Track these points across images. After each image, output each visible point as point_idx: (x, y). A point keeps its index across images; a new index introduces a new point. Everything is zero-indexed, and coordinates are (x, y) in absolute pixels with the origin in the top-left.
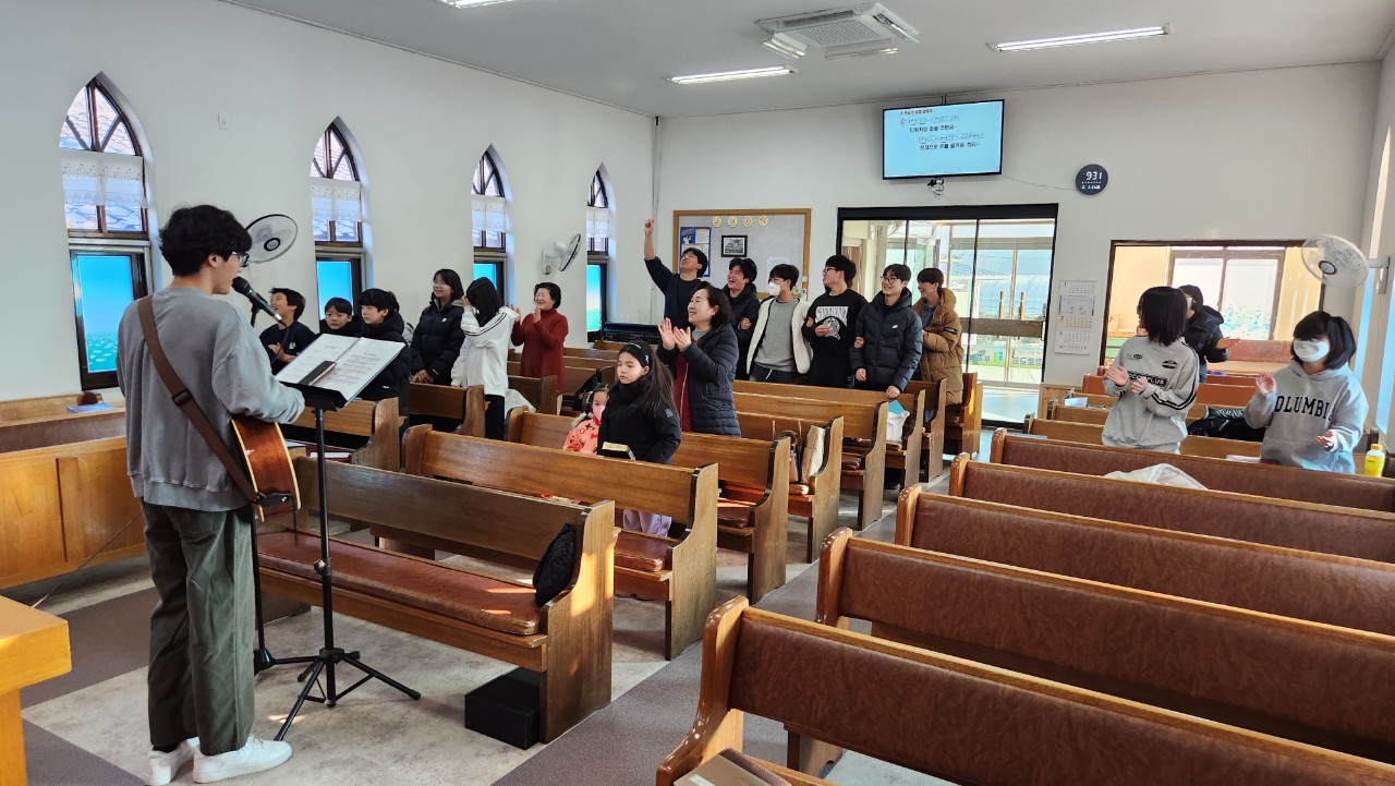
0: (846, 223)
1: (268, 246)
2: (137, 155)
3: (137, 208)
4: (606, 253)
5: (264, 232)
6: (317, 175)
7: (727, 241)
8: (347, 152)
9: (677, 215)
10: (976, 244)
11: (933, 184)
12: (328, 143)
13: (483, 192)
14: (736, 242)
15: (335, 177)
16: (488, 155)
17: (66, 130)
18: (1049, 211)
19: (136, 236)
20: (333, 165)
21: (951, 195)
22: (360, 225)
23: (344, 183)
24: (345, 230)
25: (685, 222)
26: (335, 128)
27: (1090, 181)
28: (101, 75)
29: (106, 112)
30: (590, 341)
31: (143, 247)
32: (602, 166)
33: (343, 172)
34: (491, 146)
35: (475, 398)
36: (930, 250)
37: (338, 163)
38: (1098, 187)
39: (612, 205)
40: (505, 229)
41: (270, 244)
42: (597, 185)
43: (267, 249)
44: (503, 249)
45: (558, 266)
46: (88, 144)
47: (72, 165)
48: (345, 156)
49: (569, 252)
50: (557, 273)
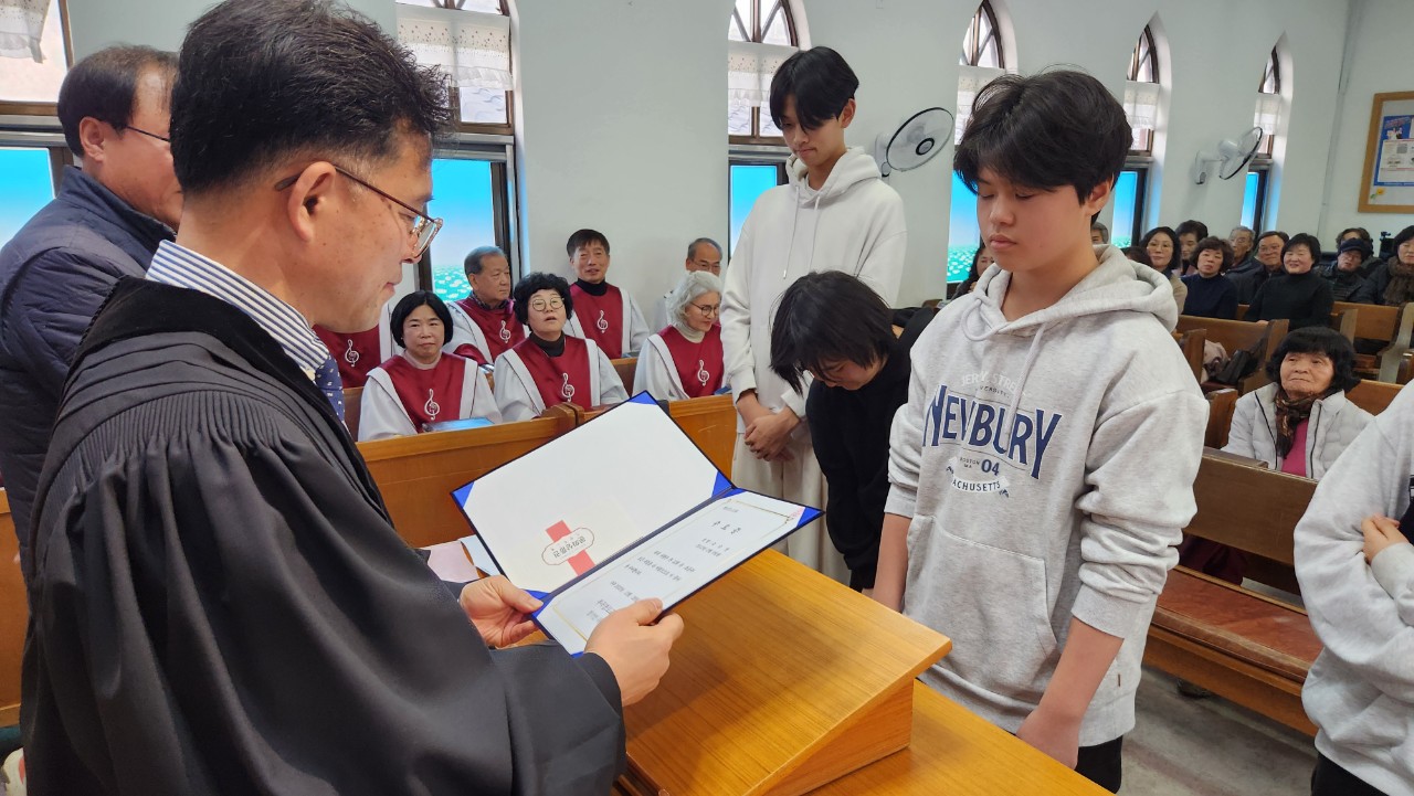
1: (921, 150)
2: (793, 45)
4: (1270, 156)
5: (917, 132)
6: (963, 63)
8: (996, 33)
9: (1380, 99)
12: (977, 26)
13: (1136, 78)
15: (979, 61)
16: (1147, 30)
20: (979, 49)
23: (987, 72)
25: (1389, 109)
26: (987, 7)
32: (1281, 40)
33: (987, 58)
34: (1154, 18)
37: (984, 47)
39: (1287, 91)
40: (1155, 126)
41: (924, 146)
42: (1270, 64)
43: (918, 152)
44: (1149, 151)
45: (1216, 173)
46: (750, 36)
47: (735, 59)
48: (993, 37)
49: (1241, 154)
50: (1215, 183)
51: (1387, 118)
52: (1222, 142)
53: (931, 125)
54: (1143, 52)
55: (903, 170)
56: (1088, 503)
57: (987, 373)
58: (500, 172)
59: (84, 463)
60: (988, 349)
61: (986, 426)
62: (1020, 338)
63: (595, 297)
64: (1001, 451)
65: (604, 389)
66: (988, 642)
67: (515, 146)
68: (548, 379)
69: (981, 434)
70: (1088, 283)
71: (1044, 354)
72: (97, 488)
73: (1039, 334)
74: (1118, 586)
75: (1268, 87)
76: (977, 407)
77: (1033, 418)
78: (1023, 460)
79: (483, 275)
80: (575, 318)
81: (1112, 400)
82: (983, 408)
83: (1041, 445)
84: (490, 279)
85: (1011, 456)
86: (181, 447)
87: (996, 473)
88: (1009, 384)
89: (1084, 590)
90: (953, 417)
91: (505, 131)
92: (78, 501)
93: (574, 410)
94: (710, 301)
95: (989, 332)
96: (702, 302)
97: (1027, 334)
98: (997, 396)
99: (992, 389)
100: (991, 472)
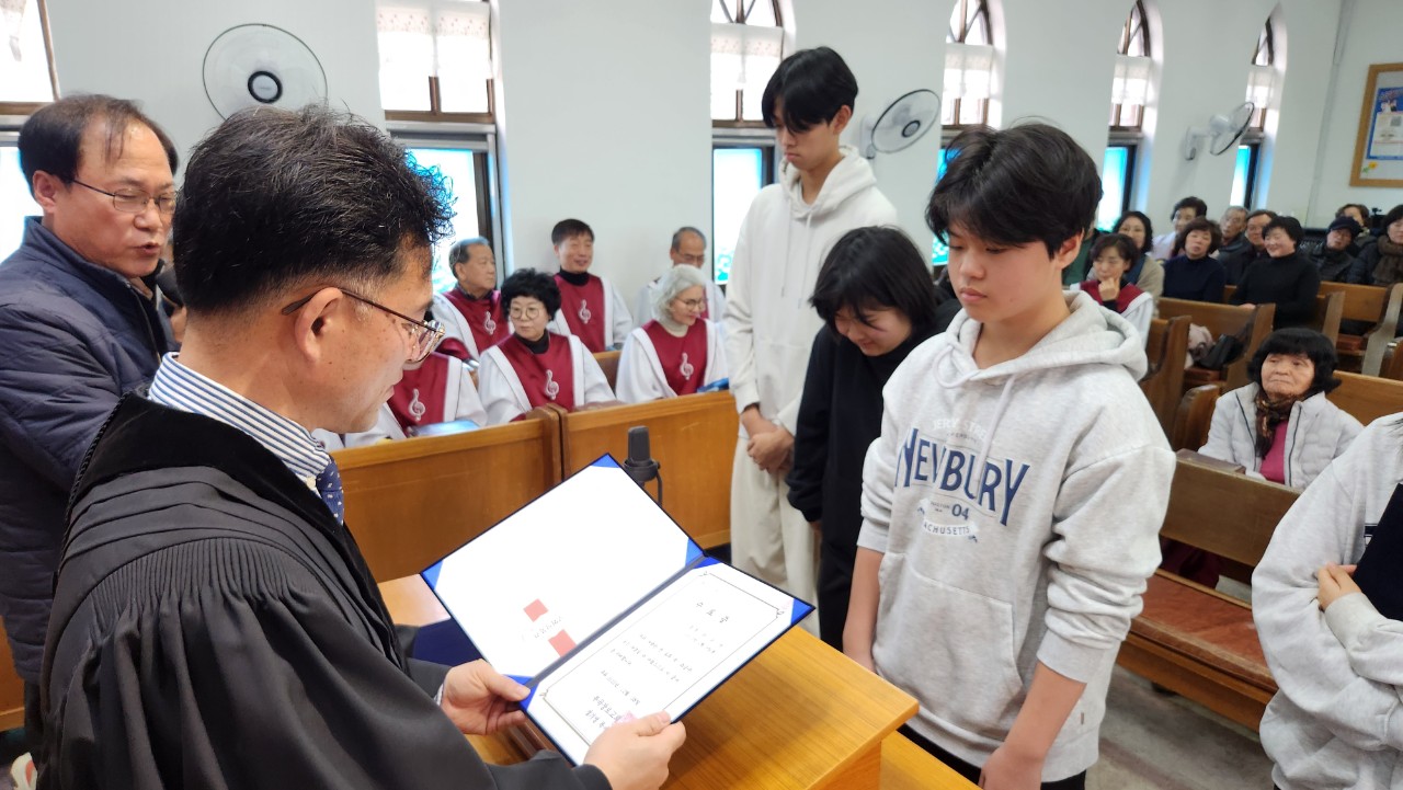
1: (906, 133)
2: (777, 26)
4: (1262, 129)
5: (903, 116)
6: (950, 42)
8: (984, 9)
9: (1375, 71)
13: (1126, 51)
15: (967, 41)
16: (1140, 3)
20: (967, 26)
22: (986, 102)
23: (976, 50)
24: (970, 111)
25: (1387, 80)
32: (1275, 10)
33: (976, 36)
37: (971, 25)
39: (1281, 63)
40: (1145, 100)
41: (910, 128)
42: (1264, 35)
43: (904, 135)
44: (1139, 127)
45: (1207, 148)
46: (734, 18)
47: (718, 42)
48: (981, 14)
49: (1232, 129)
50: (1205, 158)
51: (1382, 91)
52: (1212, 118)
53: (917, 108)
54: (1135, 23)
55: (888, 152)
56: (1056, 552)
57: (958, 420)
58: (481, 161)
59: (98, 614)
60: (960, 396)
61: (957, 471)
62: (991, 387)
63: (578, 288)
64: (971, 496)
65: (588, 385)
66: (956, 680)
67: (496, 135)
68: (533, 376)
69: (952, 479)
70: (1058, 334)
71: (1015, 403)
72: (111, 642)
73: (1009, 384)
74: (1082, 634)
75: (1261, 59)
76: (947, 454)
77: (1003, 468)
78: (992, 507)
79: (471, 263)
80: (559, 314)
81: (1080, 454)
82: (953, 454)
83: (1010, 494)
84: (478, 267)
85: (980, 503)
86: (193, 603)
87: (966, 517)
88: (980, 431)
89: (1049, 634)
90: (925, 460)
91: (486, 120)
92: (93, 656)
93: (558, 413)
94: (695, 295)
95: (961, 379)
96: (687, 296)
97: (997, 383)
98: (968, 442)
99: (963, 436)
100: (961, 517)
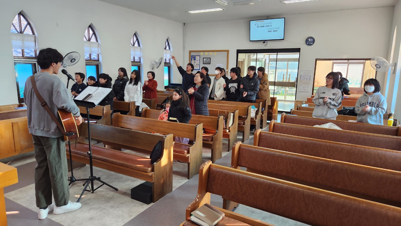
0: (239, 54)
2: (33, 34)
3: (33, 50)
4: (170, 63)
5: (71, 57)
6: (86, 40)
7: (205, 59)
8: (94, 33)
9: (190, 52)
10: (276, 60)
11: (264, 42)
12: (89, 31)
13: (134, 45)
14: (208, 59)
15: (91, 41)
16: (135, 34)
17: (12, 27)
18: (298, 50)
19: (34, 58)
20: (90, 37)
21: (270, 46)
22: (98, 55)
23: (94, 42)
24: (94, 57)
25: (193, 54)
26: (90, 27)
27: (310, 41)
28: (22, 11)
29: (24, 22)
30: (165, 89)
31: (35, 61)
32: (168, 38)
33: (93, 39)
34: (136, 32)
35: (132, 105)
36: (263, 62)
37: (91, 37)
38: (312, 43)
39: (171, 49)
40: (140, 56)
41: (73, 60)
44: (140, 62)
46: (19, 31)
47: (14, 37)
48: (94, 35)
49: (159, 63)
50: (155, 69)
51: (192, 56)
52: (154, 61)
53: (74, 55)
54: (135, 39)
55: (69, 66)
